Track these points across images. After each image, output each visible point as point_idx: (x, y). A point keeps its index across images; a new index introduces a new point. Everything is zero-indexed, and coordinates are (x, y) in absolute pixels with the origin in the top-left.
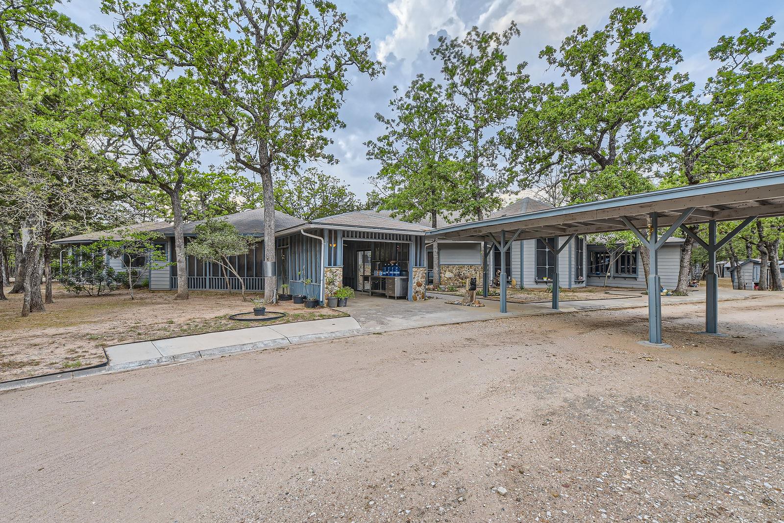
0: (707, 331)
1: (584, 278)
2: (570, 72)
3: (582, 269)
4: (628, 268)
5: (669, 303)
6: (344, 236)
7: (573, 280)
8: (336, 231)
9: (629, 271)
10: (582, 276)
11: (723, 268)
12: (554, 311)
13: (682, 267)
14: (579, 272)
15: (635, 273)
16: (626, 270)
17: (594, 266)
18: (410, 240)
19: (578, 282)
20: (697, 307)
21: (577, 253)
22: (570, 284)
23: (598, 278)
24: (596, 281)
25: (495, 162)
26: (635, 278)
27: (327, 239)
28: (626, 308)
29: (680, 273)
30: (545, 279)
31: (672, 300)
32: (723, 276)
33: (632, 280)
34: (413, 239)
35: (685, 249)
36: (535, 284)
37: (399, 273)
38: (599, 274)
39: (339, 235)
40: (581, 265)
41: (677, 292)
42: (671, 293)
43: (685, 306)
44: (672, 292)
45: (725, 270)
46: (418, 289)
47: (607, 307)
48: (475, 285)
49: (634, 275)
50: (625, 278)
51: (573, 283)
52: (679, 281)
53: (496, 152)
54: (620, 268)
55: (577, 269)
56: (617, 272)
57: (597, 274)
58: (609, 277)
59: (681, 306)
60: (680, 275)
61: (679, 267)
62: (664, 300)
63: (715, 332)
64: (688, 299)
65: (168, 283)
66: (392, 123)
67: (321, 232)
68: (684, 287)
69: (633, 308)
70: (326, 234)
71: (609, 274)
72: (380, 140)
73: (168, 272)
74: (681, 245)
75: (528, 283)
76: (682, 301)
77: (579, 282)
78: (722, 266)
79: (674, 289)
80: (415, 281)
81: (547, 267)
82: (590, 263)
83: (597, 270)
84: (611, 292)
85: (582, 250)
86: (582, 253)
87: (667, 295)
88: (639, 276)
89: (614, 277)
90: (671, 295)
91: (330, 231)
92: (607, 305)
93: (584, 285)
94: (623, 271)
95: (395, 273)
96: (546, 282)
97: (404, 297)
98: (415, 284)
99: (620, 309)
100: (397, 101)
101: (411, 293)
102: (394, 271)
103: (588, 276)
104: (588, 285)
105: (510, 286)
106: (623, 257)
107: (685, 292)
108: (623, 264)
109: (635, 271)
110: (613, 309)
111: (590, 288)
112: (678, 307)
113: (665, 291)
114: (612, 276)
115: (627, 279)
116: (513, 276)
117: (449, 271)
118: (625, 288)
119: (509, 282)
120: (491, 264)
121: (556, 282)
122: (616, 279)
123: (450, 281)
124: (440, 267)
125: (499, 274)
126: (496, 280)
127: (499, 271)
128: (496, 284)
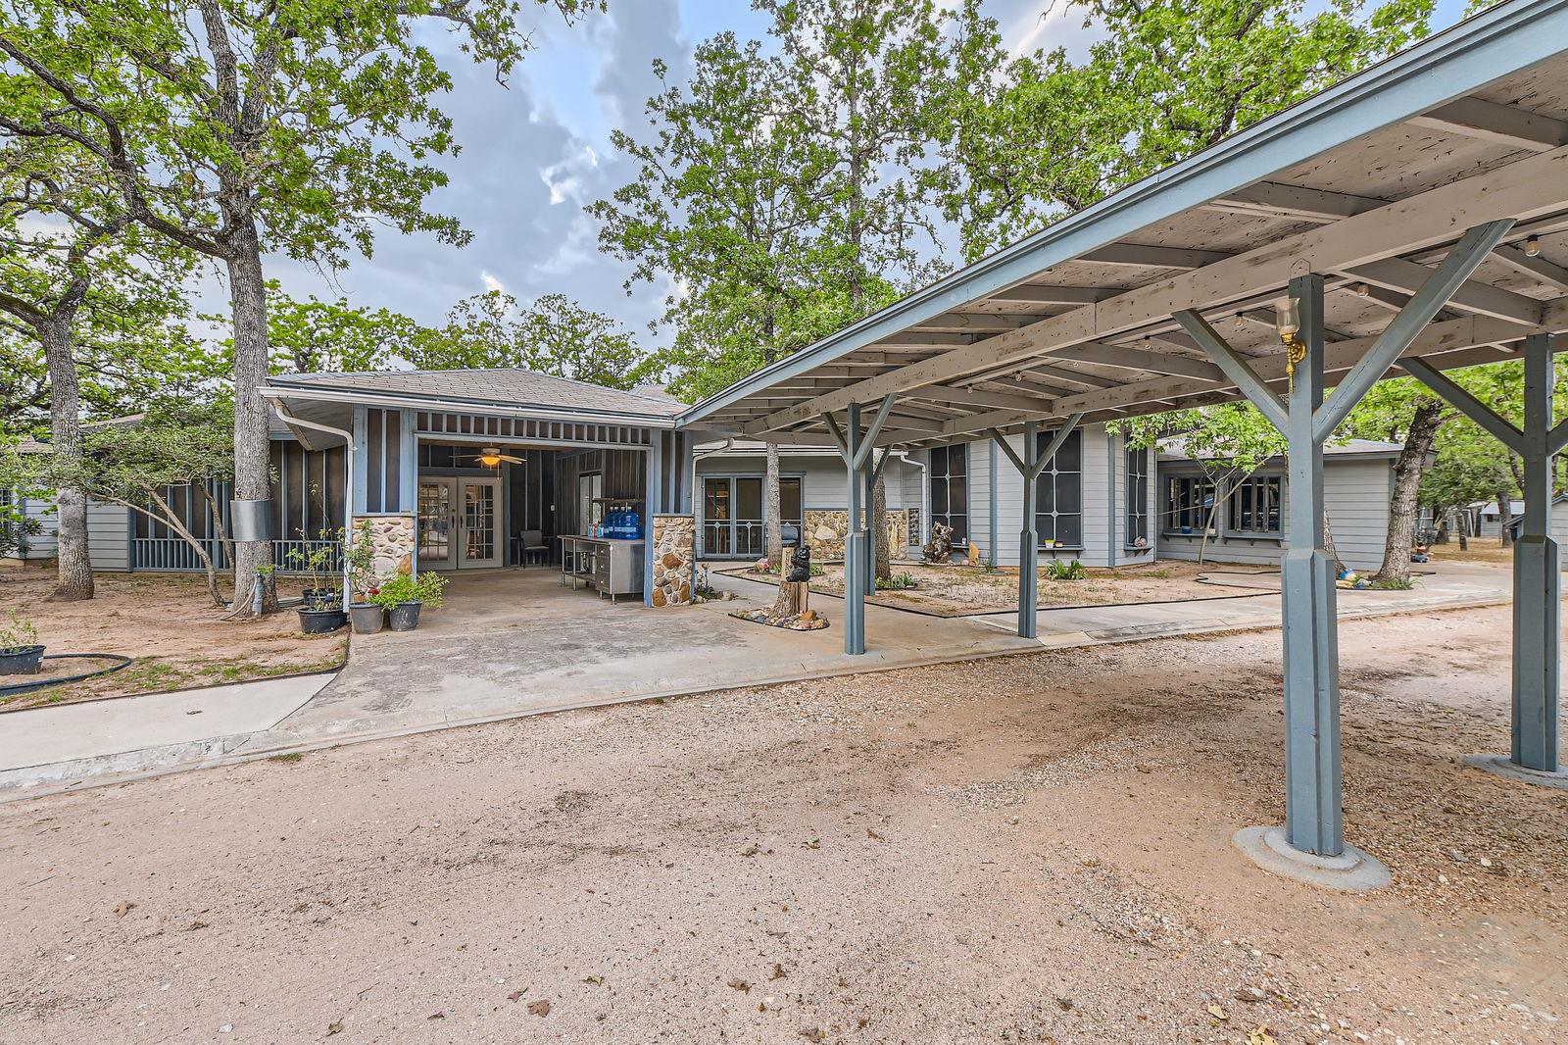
0: (1517, 759)
1: (1151, 541)
2: (1104, 16)
3: (1143, 519)
4: (1259, 517)
5: (1362, 613)
6: (422, 427)
7: (1120, 545)
8: (394, 415)
9: (1260, 525)
10: (1144, 535)
11: (1479, 517)
12: (1021, 644)
13: (1395, 513)
14: (1136, 527)
15: (1277, 529)
16: (1254, 521)
17: (1176, 511)
18: (646, 441)
19: (1132, 550)
20: (1441, 625)
21: (1132, 480)
22: (1112, 557)
23: (1185, 541)
24: (1181, 547)
25: (906, 245)
26: (1277, 542)
27: (361, 433)
28: (1240, 632)
29: (1391, 529)
30: (1049, 545)
31: (1372, 603)
32: (1478, 534)
33: (1268, 544)
34: (656, 439)
35: (1403, 467)
37: (634, 530)
38: (1189, 532)
39: (408, 425)
40: (1143, 509)
41: (1381, 580)
42: (1367, 583)
43: (1407, 620)
44: (1370, 578)
45: (1484, 520)
46: (668, 574)
47: (1184, 629)
48: (807, 567)
49: (1273, 535)
50: (1252, 541)
51: (1120, 553)
52: (1389, 549)
53: (908, 217)
54: (1238, 517)
55: (1131, 519)
56: (1232, 526)
57: (1184, 531)
58: (1212, 538)
59: (1396, 621)
60: (1390, 536)
61: (1386, 515)
62: (1346, 602)
63: (1551, 767)
64: (1414, 601)
65: (125, 554)
66: (656, 156)
67: (341, 415)
68: (1401, 565)
69: (1258, 631)
70: (360, 420)
71: (1212, 532)
72: (624, 196)
73: (125, 528)
74: (1392, 461)
75: (1003, 555)
76: (1398, 605)
77: (1137, 552)
78: (1475, 512)
79: (1377, 568)
80: (661, 552)
81: (1055, 514)
82: (1165, 503)
83: (1184, 520)
84: (1213, 578)
85: (1144, 471)
86: (1144, 480)
87: (1357, 587)
88: (1286, 538)
89: (1226, 540)
90: (1365, 588)
91: (374, 413)
92: (1187, 622)
93: (1150, 557)
94: (1246, 524)
95: (624, 530)
96: (1052, 552)
97: (637, 596)
98: (659, 562)
99: (1221, 634)
100: (666, 99)
101: (651, 586)
102: (624, 525)
103: (1163, 537)
104: (1161, 557)
105: (966, 562)
106: (1246, 491)
107: (1403, 578)
108: (1246, 506)
109: (1275, 524)
110: (1200, 637)
111: (1164, 566)
112: (1388, 626)
113: (1351, 576)
114: (1220, 536)
115: (1256, 544)
116: (973, 537)
117: (825, 524)
118: (1252, 565)
119: (964, 552)
120: (924, 507)
121: (1078, 553)
122: (1229, 542)
123: (828, 549)
124: (805, 516)
125: (939, 532)
126: (932, 546)
127: (938, 525)
128: (932, 557)
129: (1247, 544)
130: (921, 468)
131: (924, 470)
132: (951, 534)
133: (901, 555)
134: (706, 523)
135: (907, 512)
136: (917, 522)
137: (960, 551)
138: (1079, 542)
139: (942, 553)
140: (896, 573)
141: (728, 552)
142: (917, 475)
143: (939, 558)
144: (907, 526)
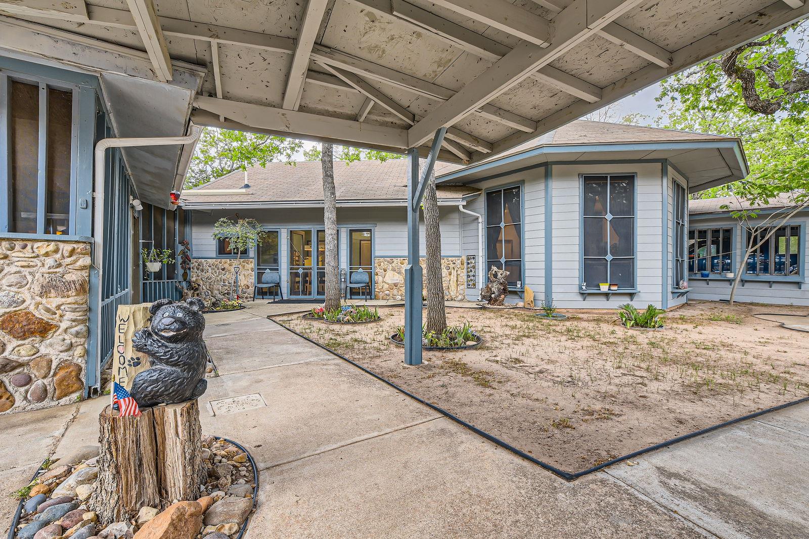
1: (687, 285)
3: (682, 262)
4: (777, 261)
7: (670, 289)
9: (779, 268)
10: (684, 279)
14: (679, 271)
16: (774, 265)
19: (679, 293)
21: (677, 225)
22: (665, 299)
26: (798, 285)
30: (604, 288)
33: (790, 286)
36: (580, 298)
38: (707, 276)
40: (682, 254)
49: (793, 278)
55: (677, 263)
57: (702, 275)
75: (561, 297)
81: (609, 257)
85: (683, 219)
86: (682, 226)
88: (807, 280)
89: (743, 282)
96: (607, 295)
105: (521, 304)
109: (795, 268)
114: (738, 279)
115: (774, 286)
116: (527, 280)
117: (394, 270)
118: (799, 307)
119: (520, 294)
120: (481, 254)
121: (631, 295)
122: (747, 285)
123: (395, 292)
124: (375, 262)
125: (495, 275)
126: (489, 289)
127: (494, 269)
128: (490, 299)
129: (766, 286)
130: (477, 218)
131: (480, 220)
132: (506, 277)
133: (460, 297)
134: (291, 269)
135: (464, 258)
136: (474, 267)
137: (515, 293)
138: (632, 285)
139: (499, 295)
140: (453, 322)
141: (310, 294)
142: (473, 226)
143: (496, 300)
144: (465, 271)
